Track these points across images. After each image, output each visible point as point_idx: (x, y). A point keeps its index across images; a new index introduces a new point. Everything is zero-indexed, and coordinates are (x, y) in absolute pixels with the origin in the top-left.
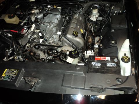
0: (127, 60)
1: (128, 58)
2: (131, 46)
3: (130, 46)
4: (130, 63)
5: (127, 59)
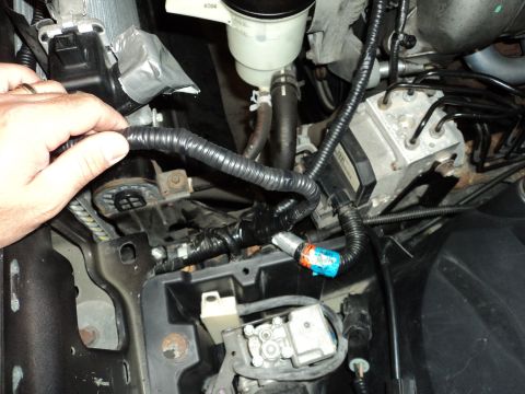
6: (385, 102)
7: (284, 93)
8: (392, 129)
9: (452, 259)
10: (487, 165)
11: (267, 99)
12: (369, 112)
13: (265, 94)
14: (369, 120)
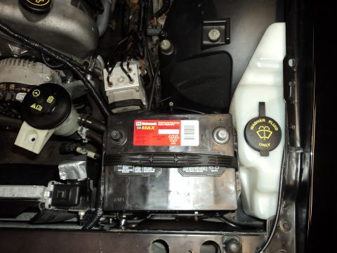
0: (266, 141)
1: (272, 129)
2: (291, 63)
3: (285, 62)
4: (277, 153)
5: (267, 134)
6: (110, 84)
7: (90, 122)
8: (122, 86)
9: (179, 84)
10: (141, 54)
11: (85, 130)
12: (111, 92)
13: (82, 129)
14: (115, 93)
